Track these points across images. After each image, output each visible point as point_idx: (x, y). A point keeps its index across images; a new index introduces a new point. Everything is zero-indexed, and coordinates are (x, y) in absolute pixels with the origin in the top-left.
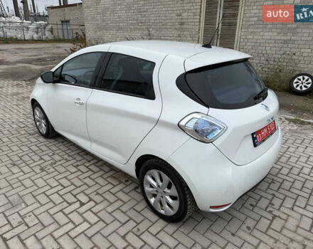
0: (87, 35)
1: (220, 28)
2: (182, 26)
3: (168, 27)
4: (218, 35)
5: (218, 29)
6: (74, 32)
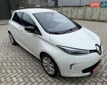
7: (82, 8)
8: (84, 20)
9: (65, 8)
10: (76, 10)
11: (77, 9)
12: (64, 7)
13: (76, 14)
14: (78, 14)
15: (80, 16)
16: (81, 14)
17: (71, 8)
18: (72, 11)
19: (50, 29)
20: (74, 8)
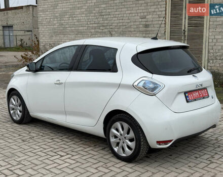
0: (41, 41)
1: (186, 30)
2: (148, 29)
3: (133, 30)
4: (185, 36)
5: (184, 30)
6: (19, 38)
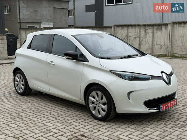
7: (163, 28)
8: (171, 56)
9: (122, 31)
10: (151, 35)
11: (153, 31)
12: (120, 28)
13: (151, 43)
14: (155, 43)
15: (161, 48)
16: (162, 44)
17: (137, 30)
18: (140, 38)
19: (99, 54)
20: (146, 30)
